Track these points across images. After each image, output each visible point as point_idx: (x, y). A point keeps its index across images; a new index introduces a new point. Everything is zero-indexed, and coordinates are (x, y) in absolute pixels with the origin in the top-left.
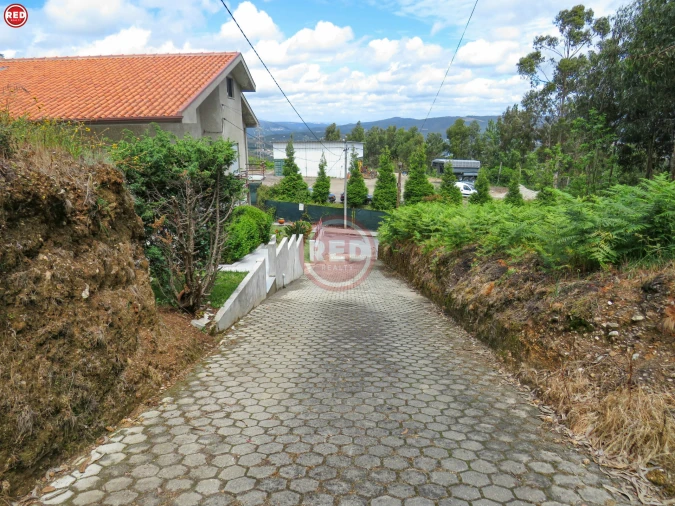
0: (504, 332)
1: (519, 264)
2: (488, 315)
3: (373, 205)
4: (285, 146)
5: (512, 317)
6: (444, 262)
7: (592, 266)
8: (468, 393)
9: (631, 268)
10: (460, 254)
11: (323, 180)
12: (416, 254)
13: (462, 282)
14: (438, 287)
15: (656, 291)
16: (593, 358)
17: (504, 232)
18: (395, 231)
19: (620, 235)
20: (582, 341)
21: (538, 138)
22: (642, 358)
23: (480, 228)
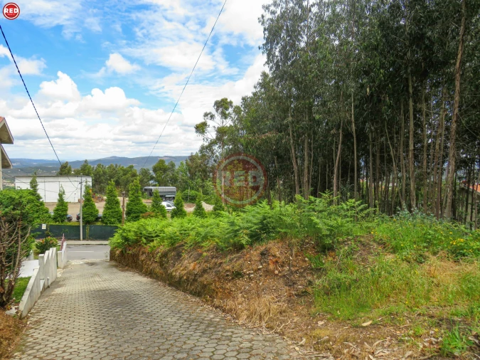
0: (204, 286)
1: (208, 251)
2: (195, 280)
3: (102, 221)
4: (29, 180)
5: (207, 278)
6: (165, 255)
7: (241, 247)
8: (191, 317)
9: (256, 245)
10: (175, 249)
11: (62, 205)
12: (143, 253)
13: (178, 265)
14: (162, 271)
15: (265, 254)
16: (245, 288)
17: (198, 234)
18: (126, 239)
19: (251, 231)
20: (240, 282)
21: (210, 172)
22: (263, 284)
23: (185, 233)
